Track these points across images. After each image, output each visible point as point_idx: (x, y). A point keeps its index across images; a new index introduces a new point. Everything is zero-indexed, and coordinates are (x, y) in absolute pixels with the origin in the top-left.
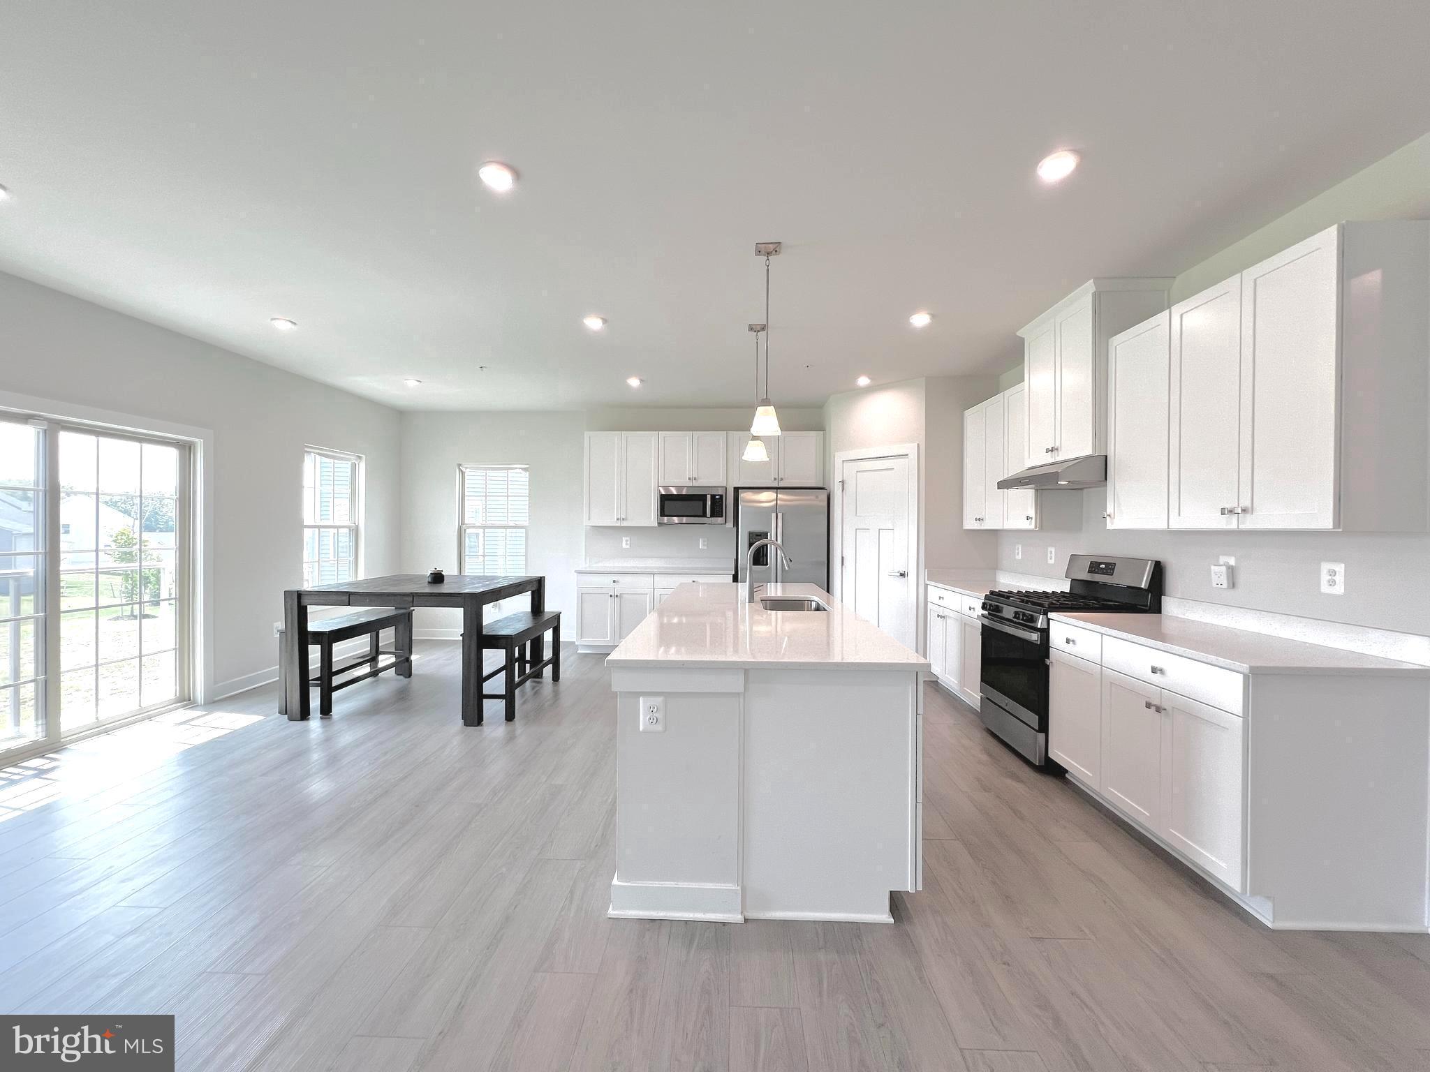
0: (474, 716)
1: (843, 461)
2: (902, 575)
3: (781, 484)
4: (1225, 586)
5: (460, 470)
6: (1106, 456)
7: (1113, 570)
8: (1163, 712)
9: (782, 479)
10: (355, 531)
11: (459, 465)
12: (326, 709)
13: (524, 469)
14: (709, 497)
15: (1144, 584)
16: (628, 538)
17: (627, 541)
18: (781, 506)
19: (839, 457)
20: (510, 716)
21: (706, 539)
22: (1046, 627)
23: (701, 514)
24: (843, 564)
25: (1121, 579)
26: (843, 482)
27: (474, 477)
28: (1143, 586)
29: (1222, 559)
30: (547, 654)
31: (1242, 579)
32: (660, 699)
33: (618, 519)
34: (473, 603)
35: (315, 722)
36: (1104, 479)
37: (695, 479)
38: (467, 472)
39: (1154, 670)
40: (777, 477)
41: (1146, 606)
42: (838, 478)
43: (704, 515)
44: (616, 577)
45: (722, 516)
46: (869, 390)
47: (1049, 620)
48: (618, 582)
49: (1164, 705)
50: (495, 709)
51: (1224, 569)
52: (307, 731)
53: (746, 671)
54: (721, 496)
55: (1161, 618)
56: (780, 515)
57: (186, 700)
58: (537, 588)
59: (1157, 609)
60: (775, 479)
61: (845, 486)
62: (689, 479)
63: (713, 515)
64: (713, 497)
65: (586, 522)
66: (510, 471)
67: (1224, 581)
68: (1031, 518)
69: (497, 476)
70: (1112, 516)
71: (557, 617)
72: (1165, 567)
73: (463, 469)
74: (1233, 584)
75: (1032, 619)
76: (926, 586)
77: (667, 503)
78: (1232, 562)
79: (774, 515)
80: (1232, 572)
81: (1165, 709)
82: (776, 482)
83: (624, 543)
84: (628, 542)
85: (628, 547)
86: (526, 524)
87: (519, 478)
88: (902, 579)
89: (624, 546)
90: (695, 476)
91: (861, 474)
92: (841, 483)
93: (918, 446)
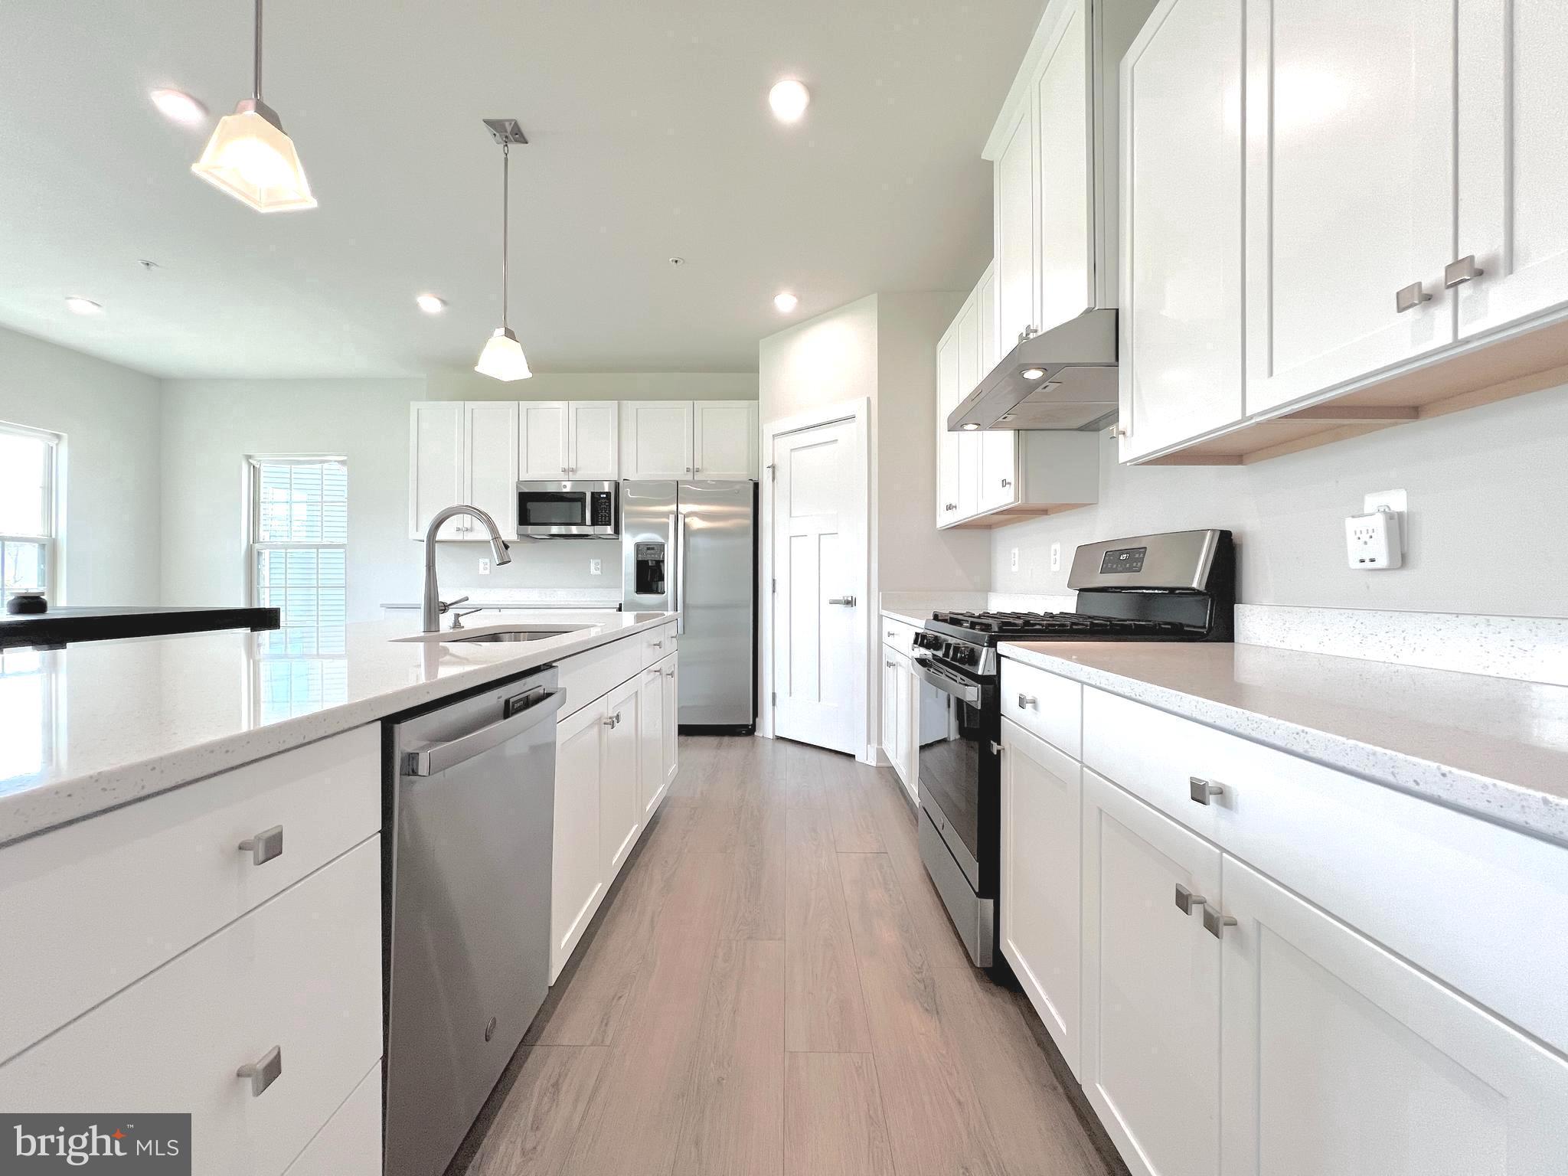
1: (774, 435)
2: (848, 603)
3: (698, 477)
4: (1382, 562)
5: (250, 464)
6: (1117, 310)
7: (1142, 560)
8: (1226, 931)
9: (699, 471)
11: (248, 457)
13: (343, 463)
14: (590, 496)
15: (1197, 582)
16: (488, 561)
19: (769, 429)
21: (599, 561)
22: (994, 673)
23: (577, 521)
24: (774, 591)
25: (1156, 575)
26: (773, 467)
27: (271, 474)
28: (1195, 585)
29: (1372, 502)
31: (1425, 544)
33: (463, 531)
36: (1113, 360)
37: (573, 470)
38: (264, 469)
39: (1199, 792)
40: (691, 467)
41: (1204, 627)
42: (767, 461)
43: (581, 522)
45: (610, 525)
46: (799, 320)
47: (999, 657)
49: (1234, 909)
51: (1379, 523)
54: (608, 494)
55: (1233, 648)
56: (681, 517)
59: (1223, 630)
60: (688, 470)
61: (777, 474)
62: (562, 469)
63: (594, 523)
64: (594, 495)
65: (413, 535)
66: (326, 466)
67: (1380, 551)
68: (1010, 484)
69: (304, 473)
70: (1128, 433)
72: (1241, 546)
73: (256, 464)
74: (1401, 557)
75: (973, 659)
76: (880, 617)
77: (530, 505)
78: (1398, 501)
79: (672, 517)
80: (1399, 527)
81: (1234, 924)
82: (691, 474)
83: (481, 566)
84: (488, 566)
85: (487, 572)
86: (344, 541)
87: (334, 475)
88: (848, 609)
89: (481, 571)
90: (573, 465)
91: (795, 454)
92: (771, 470)
93: (869, 400)
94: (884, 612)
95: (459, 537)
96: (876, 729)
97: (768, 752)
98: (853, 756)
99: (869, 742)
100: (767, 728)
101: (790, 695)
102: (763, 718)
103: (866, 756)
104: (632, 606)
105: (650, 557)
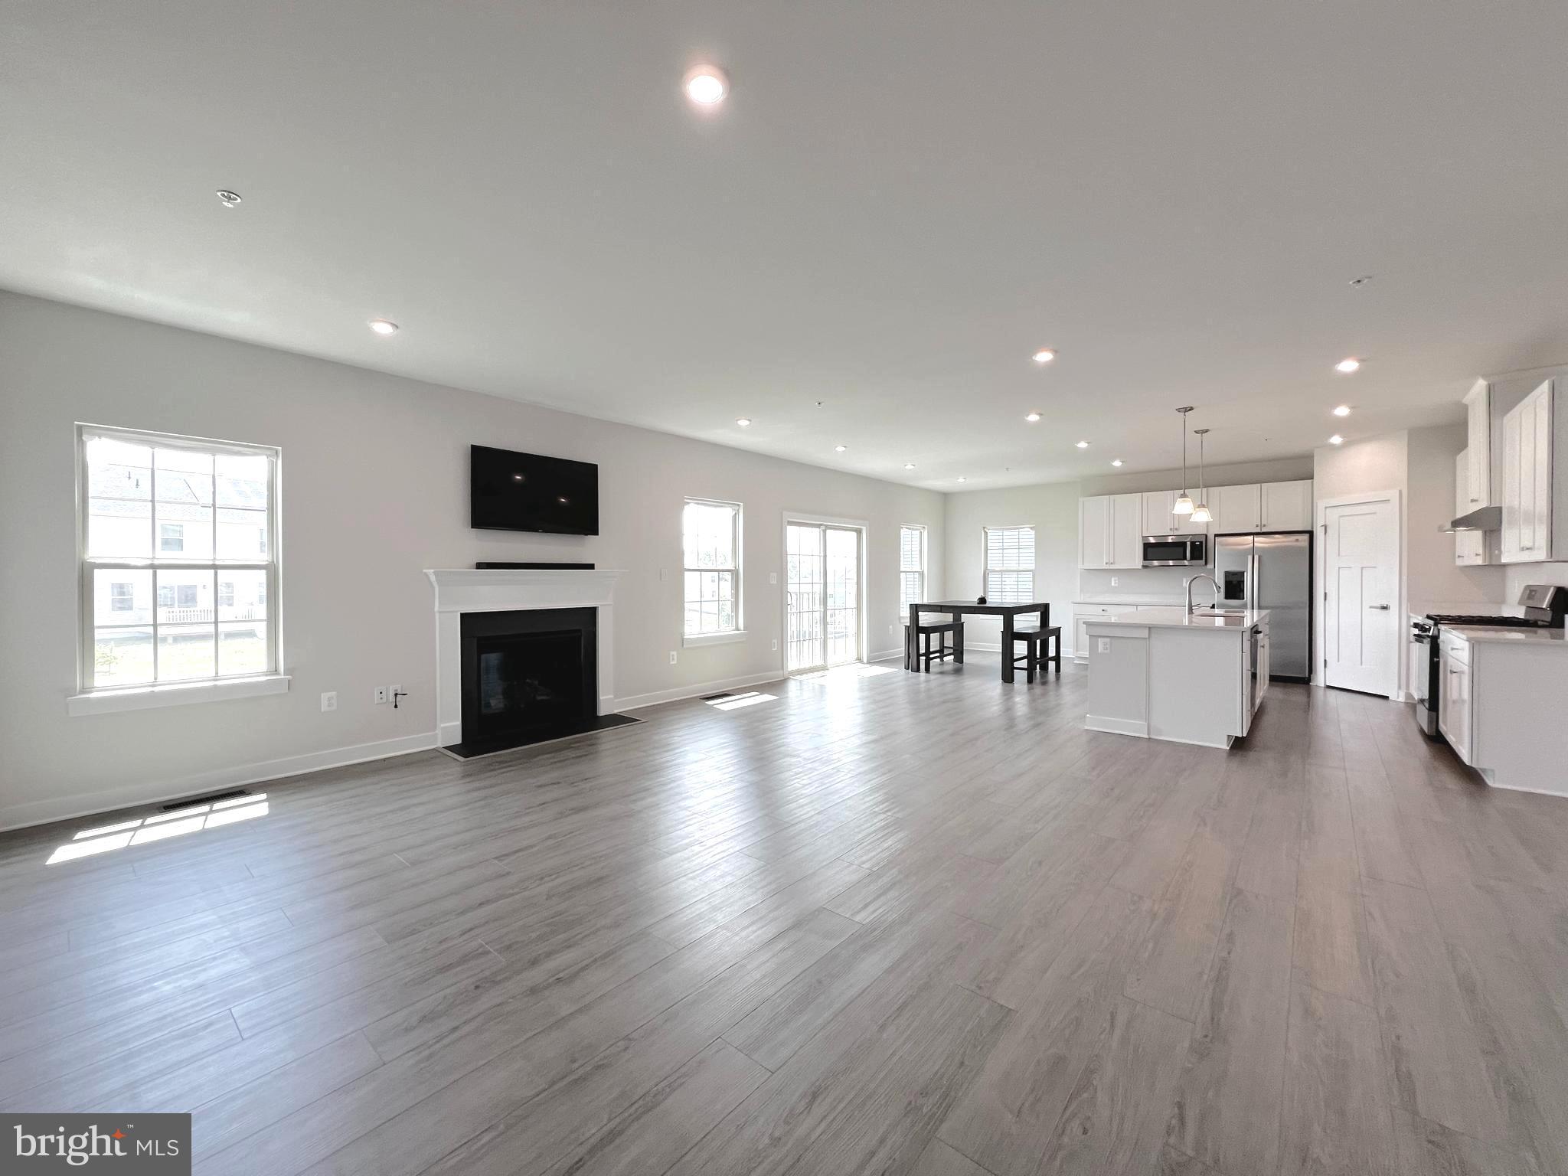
0: (1008, 677)
1: (1326, 508)
2: (1384, 608)
3: (1264, 530)
5: (984, 531)
6: (1501, 508)
9: (1264, 526)
10: (922, 574)
11: (984, 528)
12: (927, 669)
13: (1031, 528)
14: (1188, 544)
16: (1117, 578)
17: (1115, 580)
18: (1258, 548)
19: (1320, 505)
20: (1030, 680)
21: (1189, 579)
23: (1182, 558)
24: (1325, 599)
26: (1325, 526)
27: (993, 535)
30: (1052, 653)
32: (1108, 640)
33: (1106, 564)
34: (1008, 613)
35: (923, 674)
36: (1500, 524)
37: (1176, 529)
38: (990, 533)
40: (1260, 524)
42: (1320, 523)
43: (1185, 558)
44: (1104, 607)
45: (1202, 559)
46: (1344, 446)
48: (1106, 611)
50: (1020, 676)
52: (919, 676)
53: (1150, 628)
54: (1201, 543)
56: (1256, 557)
57: (859, 659)
58: (1044, 610)
59: (1558, 624)
60: (1257, 526)
61: (1328, 529)
62: (1171, 529)
63: (1192, 558)
64: (1193, 543)
65: (1080, 566)
66: (1022, 531)
69: (1010, 536)
71: (1058, 630)
73: (987, 530)
77: (1149, 550)
79: (1250, 558)
82: (1259, 528)
83: (1113, 581)
84: (1117, 581)
85: (1117, 585)
86: (1033, 569)
87: (1027, 536)
88: (1384, 611)
89: (1113, 584)
90: (1176, 526)
91: (1341, 519)
92: (1323, 528)
93: (1400, 492)
94: (1412, 615)
95: (1107, 567)
96: (1404, 681)
97: (1319, 695)
98: (1388, 697)
99: (1400, 687)
100: (1320, 679)
101: (1338, 661)
102: (1316, 673)
103: (1397, 696)
104: (1221, 606)
105: (1235, 579)
